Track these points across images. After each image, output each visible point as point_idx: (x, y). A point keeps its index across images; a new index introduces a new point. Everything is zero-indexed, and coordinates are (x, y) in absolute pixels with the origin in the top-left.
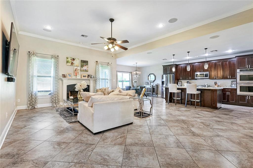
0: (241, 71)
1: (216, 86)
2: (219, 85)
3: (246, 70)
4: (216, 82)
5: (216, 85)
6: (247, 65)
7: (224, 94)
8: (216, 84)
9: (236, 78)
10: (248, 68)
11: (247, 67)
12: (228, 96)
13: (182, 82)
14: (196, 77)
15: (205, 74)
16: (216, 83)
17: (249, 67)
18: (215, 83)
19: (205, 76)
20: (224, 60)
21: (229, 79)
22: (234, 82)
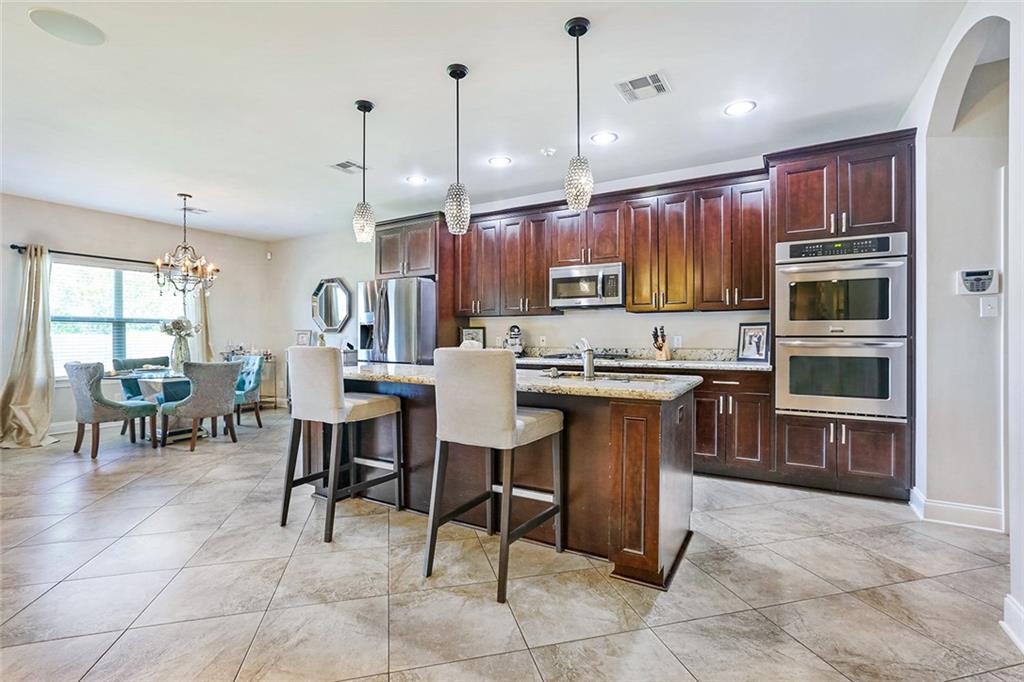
0: (795, 252)
1: (663, 354)
2: (676, 346)
3: (827, 249)
4: (662, 328)
5: (660, 348)
6: (832, 216)
7: (704, 411)
8: (660, 339)
9: (767, 305)
10: (838, 233)
11: (832, 231)
12: (723, 423)
13: (484, 328)
14: (556, 296)
15: (600, 277)
16: (658, 336)
17: (844, 230)
18: (656, 336)
19: (600, 292)
20: (704, 188)
21: (732, 308)
22: (751, 331)
